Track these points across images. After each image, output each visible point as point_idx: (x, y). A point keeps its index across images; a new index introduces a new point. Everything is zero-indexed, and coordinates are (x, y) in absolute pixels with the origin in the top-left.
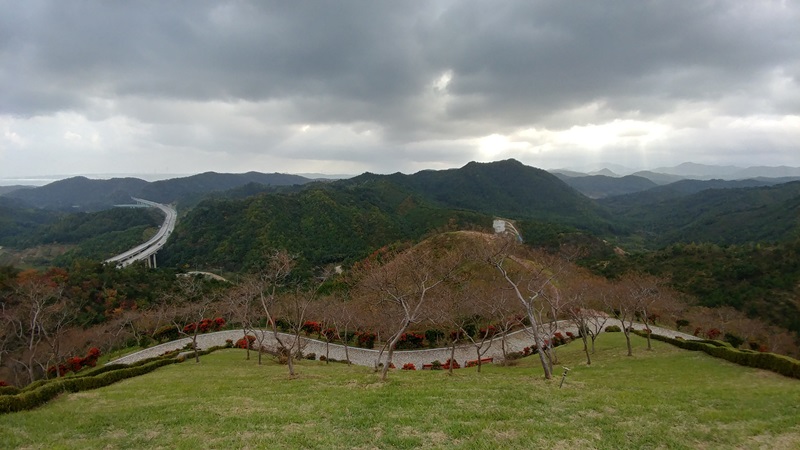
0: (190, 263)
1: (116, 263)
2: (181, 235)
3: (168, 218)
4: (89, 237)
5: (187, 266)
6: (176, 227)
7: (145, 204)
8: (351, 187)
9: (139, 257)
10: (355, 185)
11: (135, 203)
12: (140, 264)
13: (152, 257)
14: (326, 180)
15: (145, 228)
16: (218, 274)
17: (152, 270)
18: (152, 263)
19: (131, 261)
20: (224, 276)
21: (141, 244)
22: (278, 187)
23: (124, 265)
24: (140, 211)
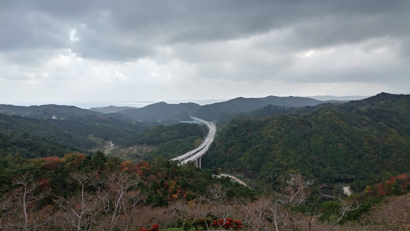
0: (222, 168)
1: (178, 161)
2: (218, 145)
3: (210, 131)
4: (165, 142)
5: (220, 169)
6: (215, 139)
7: (197, 121)
8: (363, 109)
9: (191, 159)
10: (368, 106)
11: (192, 120)
12: (191, 164)
13: (199, 159)
14: (336, 102)
15: (196, 139)
16: (241, 179)
17: (198, 170)
18: (199, 164)
19: (186, 161)
20: (244, 181)
21: (193, 149)
22: (292, 108)
23: (182, 164)
24: (195, 126)
